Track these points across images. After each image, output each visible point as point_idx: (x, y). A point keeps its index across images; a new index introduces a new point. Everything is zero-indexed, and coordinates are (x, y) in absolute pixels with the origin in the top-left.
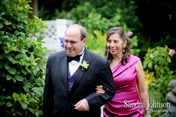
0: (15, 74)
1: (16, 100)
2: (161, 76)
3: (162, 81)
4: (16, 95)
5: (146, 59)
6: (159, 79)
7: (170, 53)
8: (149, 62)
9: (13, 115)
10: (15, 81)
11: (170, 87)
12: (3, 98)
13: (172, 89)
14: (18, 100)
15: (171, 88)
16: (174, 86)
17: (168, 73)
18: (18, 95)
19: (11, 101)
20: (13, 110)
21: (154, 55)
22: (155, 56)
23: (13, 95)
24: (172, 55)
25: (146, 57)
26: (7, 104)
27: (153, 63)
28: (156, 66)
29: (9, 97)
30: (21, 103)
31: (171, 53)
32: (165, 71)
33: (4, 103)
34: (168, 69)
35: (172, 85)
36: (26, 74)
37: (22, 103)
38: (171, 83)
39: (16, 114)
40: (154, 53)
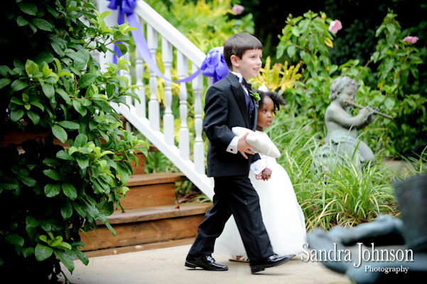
0: (34, 14)
1: (30, 76)
2: (314, 75)
3: (315, 84)
4: (33, 65)
5: (283, 39)
6: (310, 81)
7: (330, 28)
8: (289, 46)
9: (26, 107)
10: (35, 30)
11: (333, 92)
12: (4, 70)
13: (338, 96)
14: (36, 76)
15: (336, 93)
16: (342, 89)
17: (328, 69)
18: (36, 65)
19: (22, 78)
20: (25, 97)
21: (301, 29)
22: (302, 32)
23: (27, 66)
24: (334, 32)
25: (282, 35)
26: (13, 84)
27: (296, 48)
28: (303, 54)
29: (17, 70)
30: (42, 84)
31: (333, 27)
32: (322, 63)
33: (6, 82)
34: (327, 61)
35: (338, 86)
36: (56, 15)
37: (45, 83)
38: (337, 84)
39: (31, 105)
40: (300, 25)
